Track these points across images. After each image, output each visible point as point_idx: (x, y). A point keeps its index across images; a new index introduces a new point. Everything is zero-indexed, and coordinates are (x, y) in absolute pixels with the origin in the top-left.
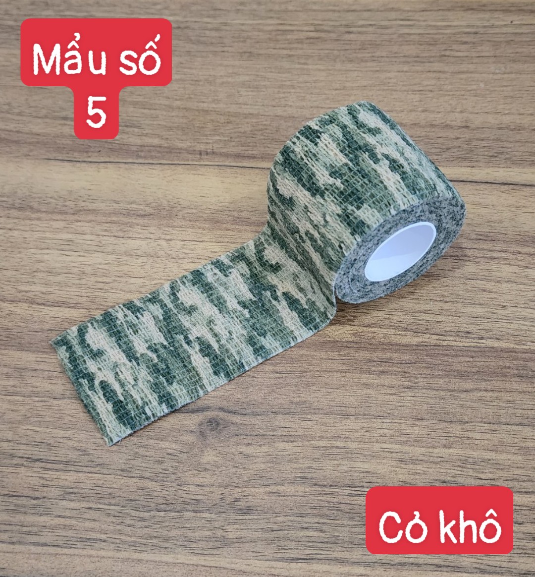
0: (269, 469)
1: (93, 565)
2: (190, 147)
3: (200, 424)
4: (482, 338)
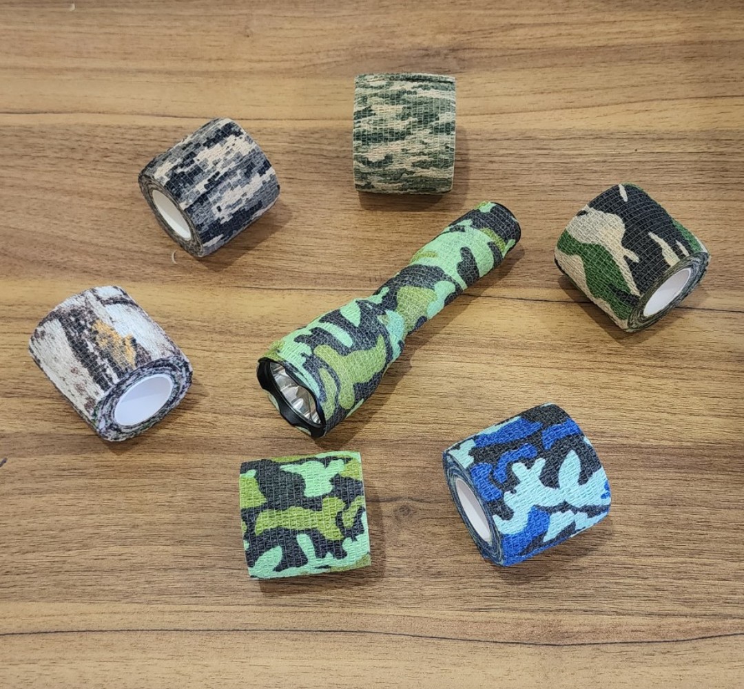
0: (452, 544)
1: (325, 619)
2: (361, 274)
3: (395, 511)
4: (614, 437)
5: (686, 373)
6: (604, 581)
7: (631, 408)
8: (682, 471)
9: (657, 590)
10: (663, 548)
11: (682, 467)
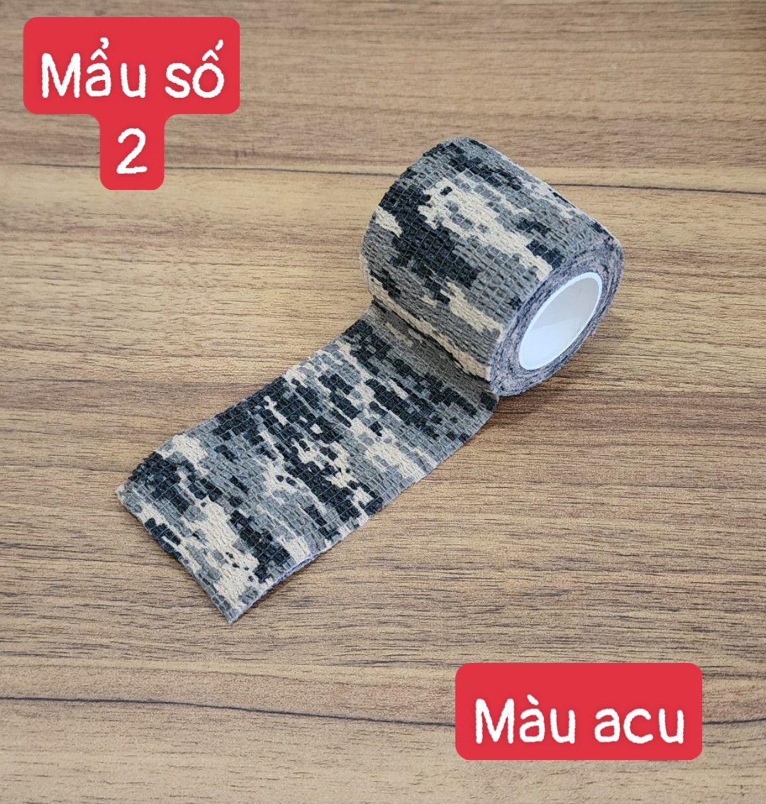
5: (739, 285)
6: (600, 613)
7: (648, 337)
8: (735, 433)
9: (695, 630)
10: (704, 557)
11: (735, 427)
